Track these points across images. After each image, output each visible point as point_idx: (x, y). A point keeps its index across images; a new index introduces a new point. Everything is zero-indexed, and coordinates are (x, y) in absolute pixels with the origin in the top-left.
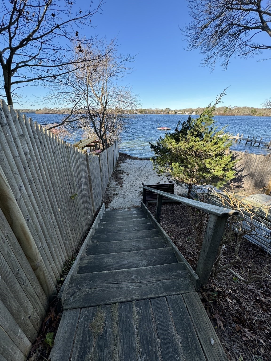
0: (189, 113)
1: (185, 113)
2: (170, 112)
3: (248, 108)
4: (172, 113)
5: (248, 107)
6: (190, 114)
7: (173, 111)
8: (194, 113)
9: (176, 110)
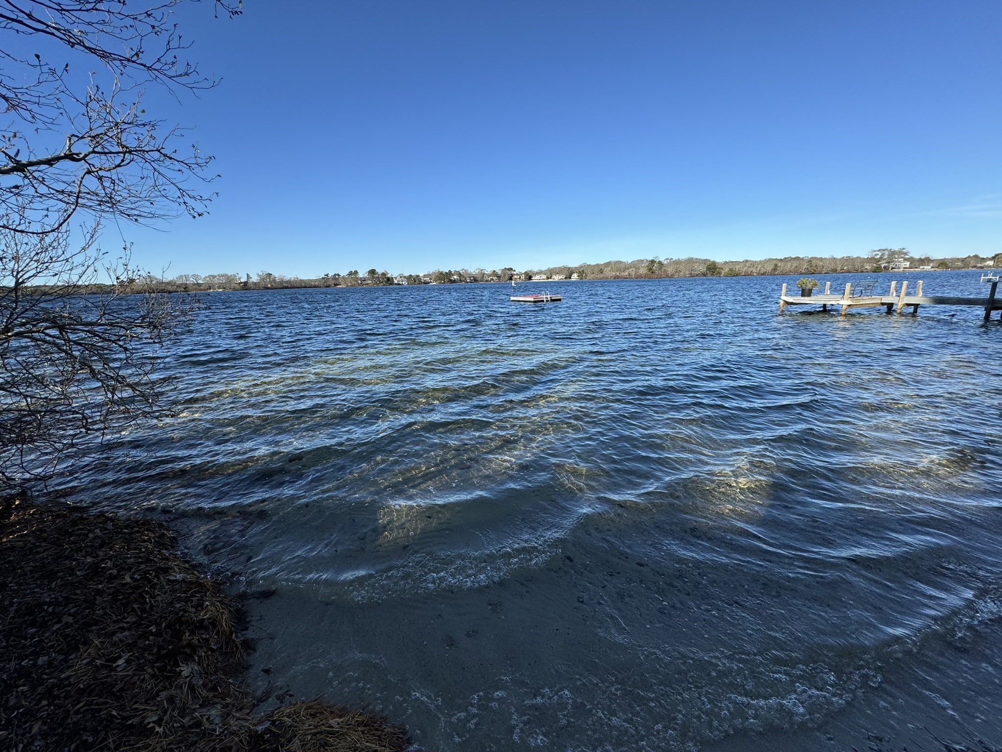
0: (562, 277)
1: (554, 276)
2: (516, 277)
3: (697, 261)
4: (520, 278)
5: (696, 259)
6: (566, 278)
7: (522, 274)
8: (575, 277)
9: (531, 271)
